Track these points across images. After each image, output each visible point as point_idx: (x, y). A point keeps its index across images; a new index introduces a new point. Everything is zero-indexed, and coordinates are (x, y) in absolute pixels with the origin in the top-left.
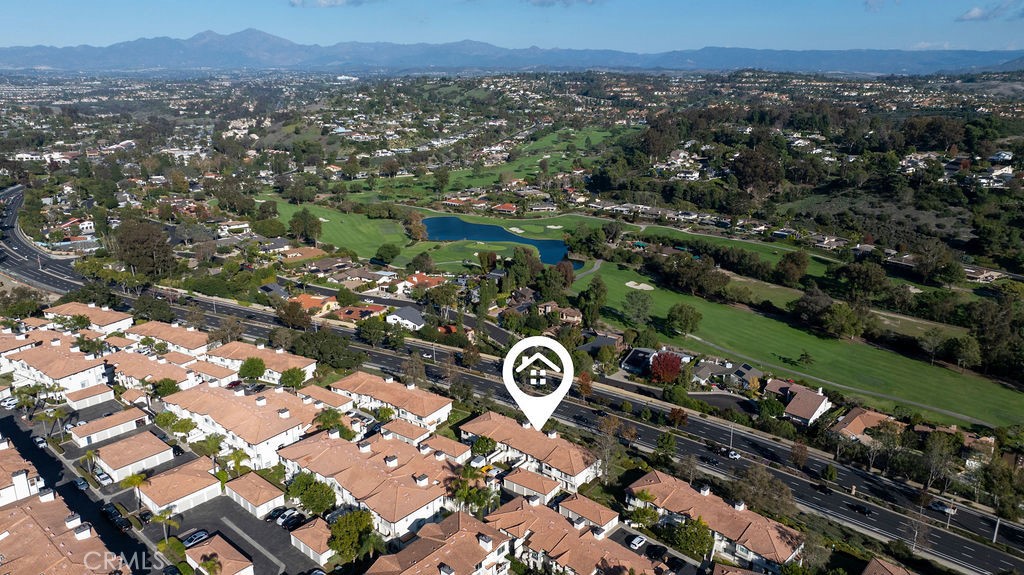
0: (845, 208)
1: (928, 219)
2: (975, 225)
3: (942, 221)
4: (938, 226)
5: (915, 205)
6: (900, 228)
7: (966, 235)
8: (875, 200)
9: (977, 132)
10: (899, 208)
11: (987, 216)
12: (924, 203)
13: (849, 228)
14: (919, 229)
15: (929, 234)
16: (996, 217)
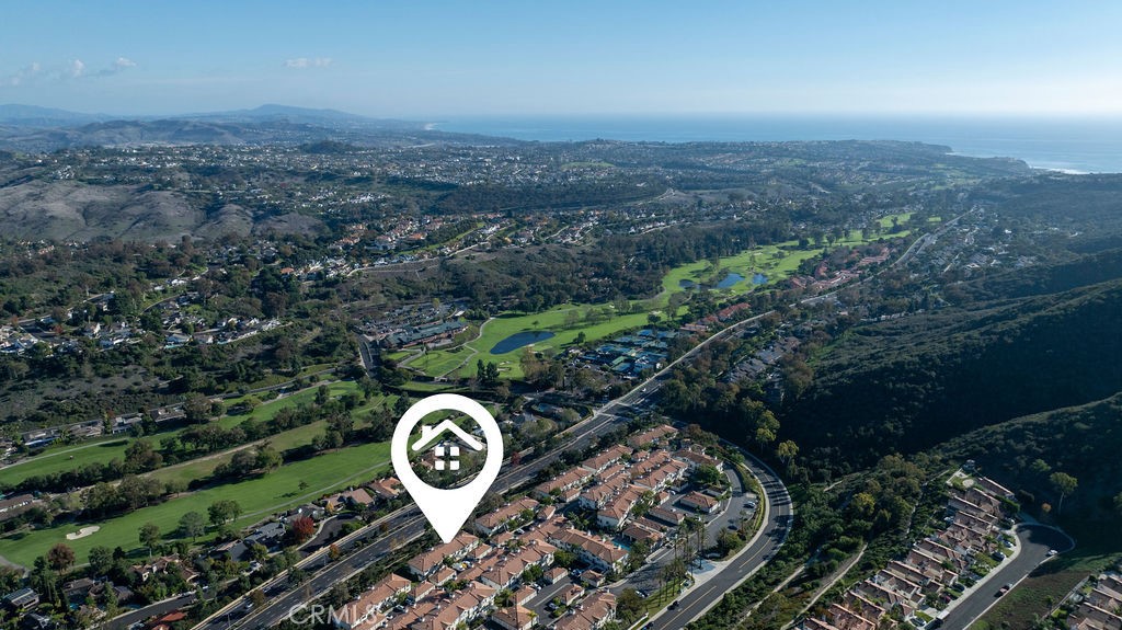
0: (39, 400)
1: (121, 383)
2: (156, 374)
3: (133, 379)
4: (136, 384)
5: (98, 375)
6: (113, 397)
7: (164, 384)
8: (58, 383)
9: (16, 299)
10: (89, 382)
11: (156, 365)
12: (102, 371)
13: (68, 414)
14: (128, 391)
15: (141, 392)
16: (162, 363)
